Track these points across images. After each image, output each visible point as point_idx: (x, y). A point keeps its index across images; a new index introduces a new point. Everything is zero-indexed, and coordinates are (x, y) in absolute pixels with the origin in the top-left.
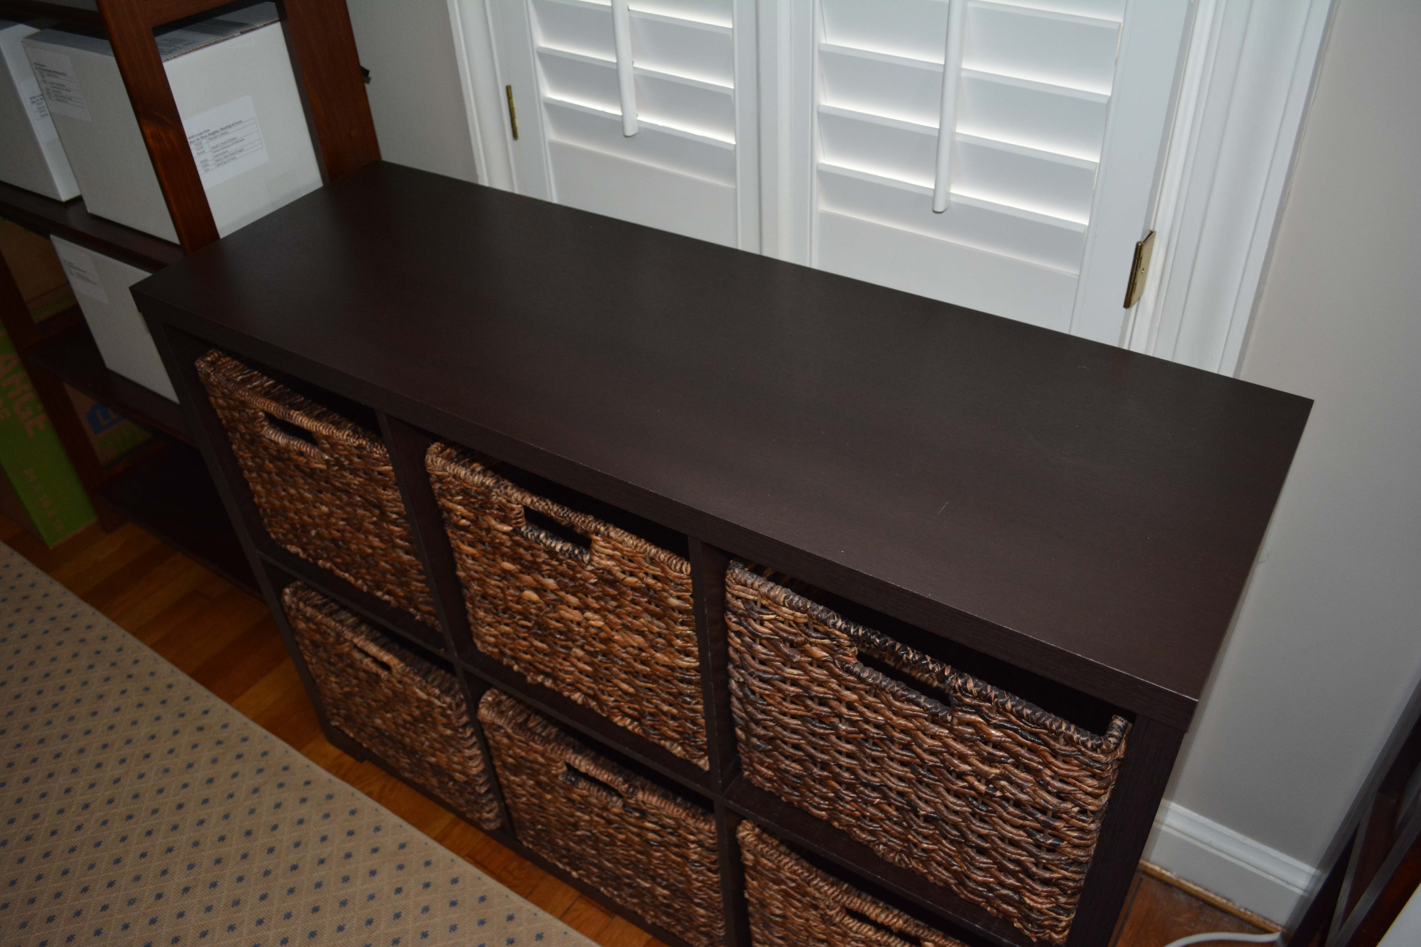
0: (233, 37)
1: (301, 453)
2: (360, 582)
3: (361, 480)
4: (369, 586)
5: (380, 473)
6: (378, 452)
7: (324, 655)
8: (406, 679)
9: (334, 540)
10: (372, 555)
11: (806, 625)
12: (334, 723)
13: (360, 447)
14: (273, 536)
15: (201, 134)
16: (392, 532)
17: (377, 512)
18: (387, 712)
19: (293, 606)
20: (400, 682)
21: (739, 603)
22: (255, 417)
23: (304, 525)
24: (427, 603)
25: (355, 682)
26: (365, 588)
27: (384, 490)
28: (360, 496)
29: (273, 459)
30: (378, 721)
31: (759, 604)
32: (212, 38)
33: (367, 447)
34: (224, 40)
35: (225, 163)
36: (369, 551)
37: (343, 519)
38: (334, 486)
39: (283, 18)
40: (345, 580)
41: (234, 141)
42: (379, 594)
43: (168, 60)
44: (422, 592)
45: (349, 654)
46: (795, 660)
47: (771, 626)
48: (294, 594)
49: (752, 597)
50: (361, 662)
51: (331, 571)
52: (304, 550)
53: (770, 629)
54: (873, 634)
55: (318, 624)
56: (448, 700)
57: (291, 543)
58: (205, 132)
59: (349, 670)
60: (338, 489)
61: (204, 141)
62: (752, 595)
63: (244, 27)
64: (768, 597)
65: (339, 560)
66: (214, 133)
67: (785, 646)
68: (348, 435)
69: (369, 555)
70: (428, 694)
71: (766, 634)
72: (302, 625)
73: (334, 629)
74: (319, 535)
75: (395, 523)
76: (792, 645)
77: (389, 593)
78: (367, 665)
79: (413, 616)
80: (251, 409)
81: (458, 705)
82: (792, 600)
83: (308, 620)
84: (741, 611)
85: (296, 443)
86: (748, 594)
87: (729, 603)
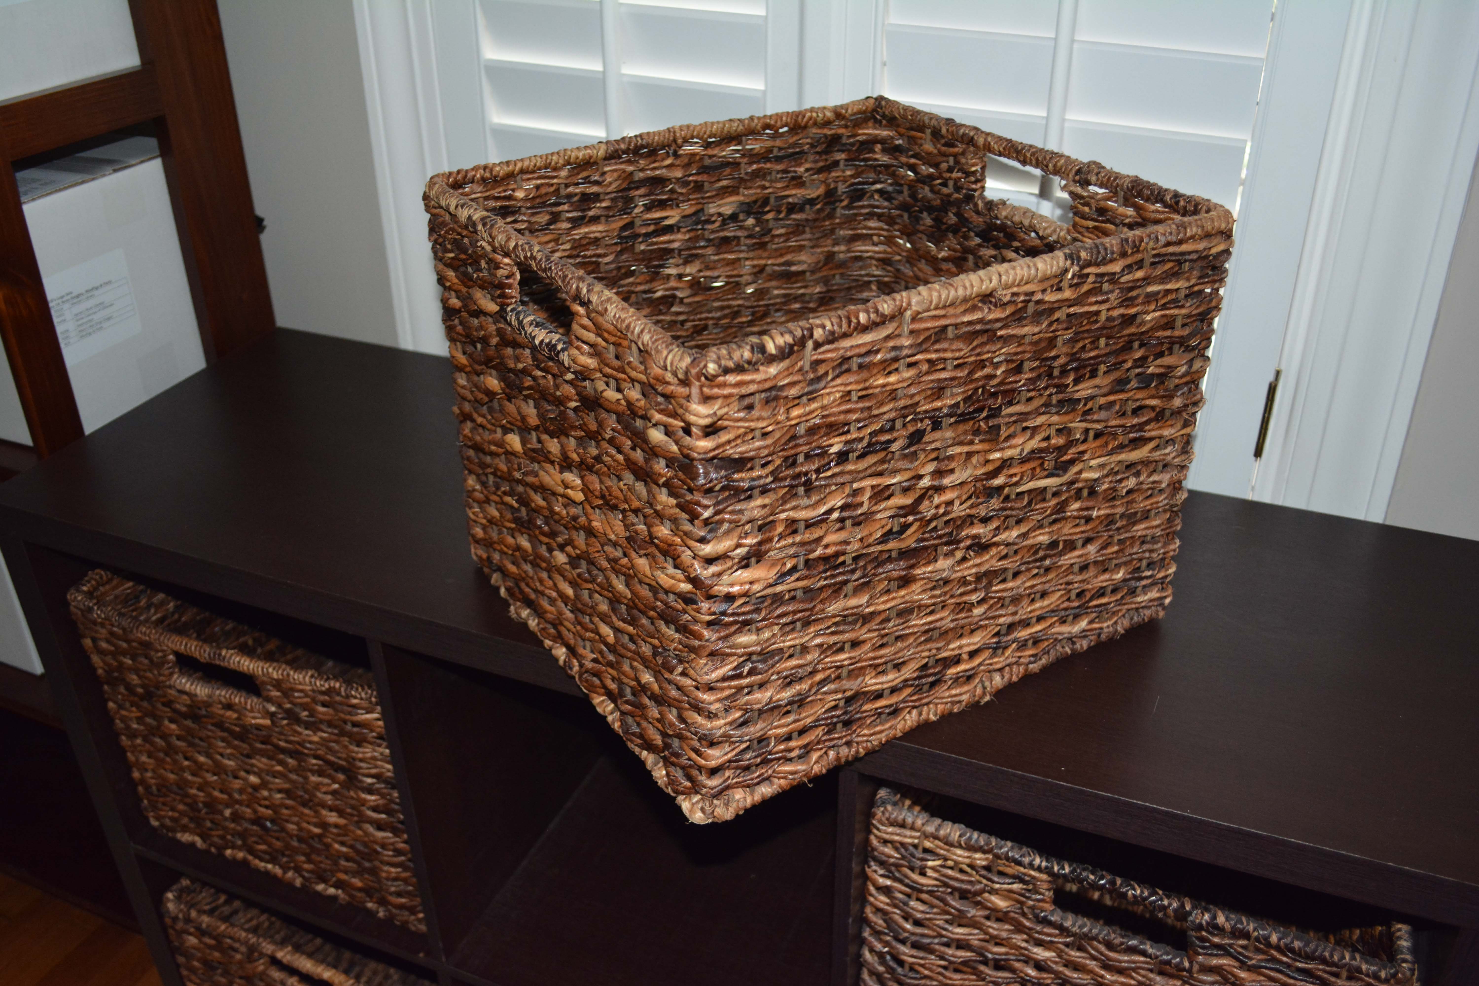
0: (104, 176)
1: (229, 706)
2: (290, 874)
3: (325, 735)
4: (305, 879)
5: (355, 724)
6: (359, 696)
9: (258, 821)
10: (320, 836)
11: (987, 868)
13: (330, 692)
14: (155, 823)
15: (62, 297)
16: (364, 802)
17: (341, 777)
19: (181, 916)
21: (888, 850)
22: (163, 661)
23: (212, 804)
24: (401, 894)
26: (298, 882)
27: (358, 746)
28: (317, 758)
29: (177, 717)
31: (920, 849)
32: (77, 177)
33: (342, 689)
34: (93, 179)
35: (90, 334)
36: (317, 830)
37: (280, 791)
38: (277, 747)
39: (165, 153)
40: (267, 873)
41: (102, 306)
42: (320, 887)
43: (29, 201)
44: (396, 879)
45: (264, 974)
46: (969, 915)
47: (935, 875)
48: (178, 898)
49: (909, 840)
50: (283, 983)
51: (245, 862)
52: (204, 837)
53: (936, 879)
54: (1084, 870)
55: (218, 938)
57: (185, 829)
58: (68, 294)
60: (282, 751)
61: (66, 306)
62: (911, 837)
63: (117, 165)
64: (936, 838)
65: (261, 847)
66: (78, 296)
67: (954, 899)
68: (312, 676)
69: (313, 836)
71: (928, 886)
72: (192, 940)
73: (246, 943)
74: (235, 816)
75: (369, 790)
76: (964, 895)
77: (339, 885)
79: (371, 914)
80: (157, 651)
82: (970, 838)
83: (201, 932)
84: (892, 860)
85: (223, 693)
86: (905, 836)
87: (874, 849)
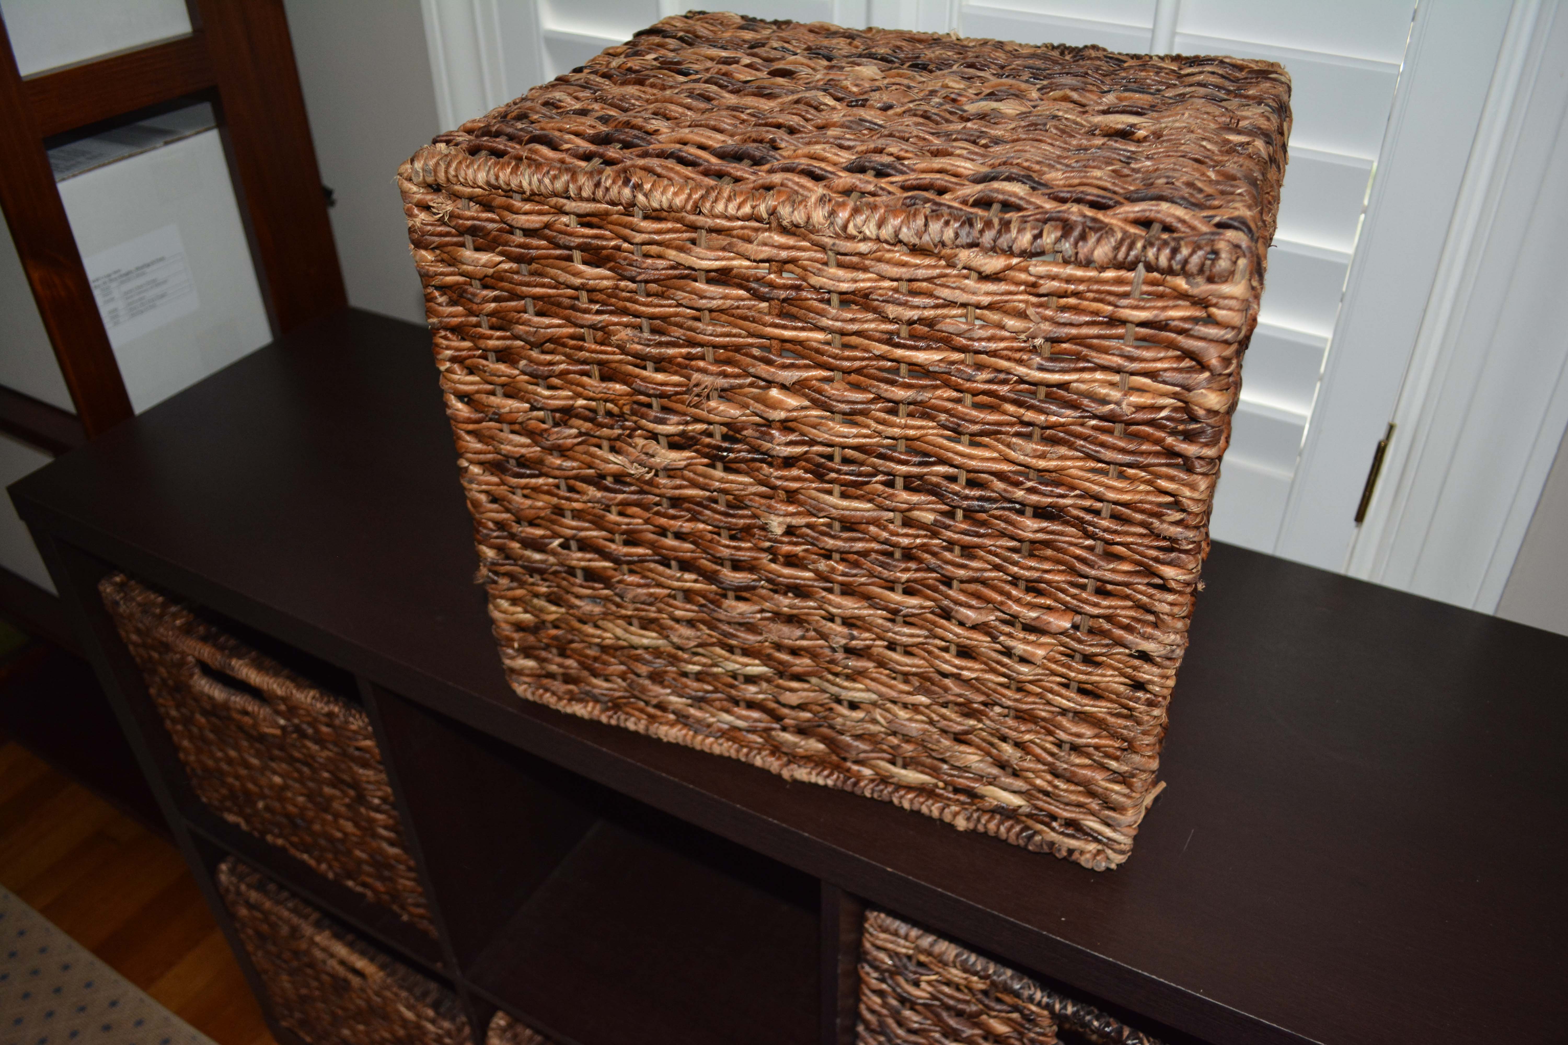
0: (154, 148)
1: (245, 713)
2: (324, 866)
3: (330, 753)
4: (336, 874)
5: (358, 749)
6: (357, 723)
7: (273, 949)
8: (388, 994)
9: (288, 816)
10: (343, 841)
11: (985, 993)
12: (284, 1024)
13: (330, 715)
14: (204, 800)
15: (109, 275)
16: (372, 821)
17: (352, 793)
18: (359, 1023)
19: (232, 888)
20: (378, 994)
21: (882, 956)
22: (182, 663)
23: (247, 793)
24: (417, 905)
25: (315, 984)
26: (331, 875)
27: (363, 768)
28: (328, 771)
29: (205, 713)
30: (346, 1032)
31: (914, 961)
32: (126, 150)
33: (341, 715)
34: (142, 153)
35: (142, 312)
36: (339, 835)
37: (302, 795)
38: (291, 756)
39: (221, 123)
40: (303, 863)
41: (155, 283)
42: (350, 883)
43: (63, 179)
44: (412, 892)
45: (307, 952)
46: (964, 1035)
47: (930, 989)
48: (232, 871)
49: (904, 951)
50: (324, 962)
51: (283, 849)
52: (248, 821)
53: (930, 993)
54: (1088, 1013)
55: (266, 914)
56: (446, 1025)
57: (230, 811)
58: (115, 272)
59: (309, 971)
60: (298, 760)
61: (114, 285)
62: (904, 947)
63: (169, 136)
64: (929, 954)
65: (295, 839)
66: (127, 274)
67: (950, 1016)
68: (314, 698)
69: (338, 840)
70: (419, 1016)
71: (922, 998)
72: (243, 912)
73: (287, 922)
74: (267, 808)
75: (377, 810)
76: (959, 1014)
77: (364, 885)
78: (333, 968)
79: (397, 916)
80: (176, 653)
81: (460, 1030)
82: (967, 960)
83: (251, 906)
84: (885, 966)
85: (238, 700)
86: (899, 945)
87: (866, 953)
